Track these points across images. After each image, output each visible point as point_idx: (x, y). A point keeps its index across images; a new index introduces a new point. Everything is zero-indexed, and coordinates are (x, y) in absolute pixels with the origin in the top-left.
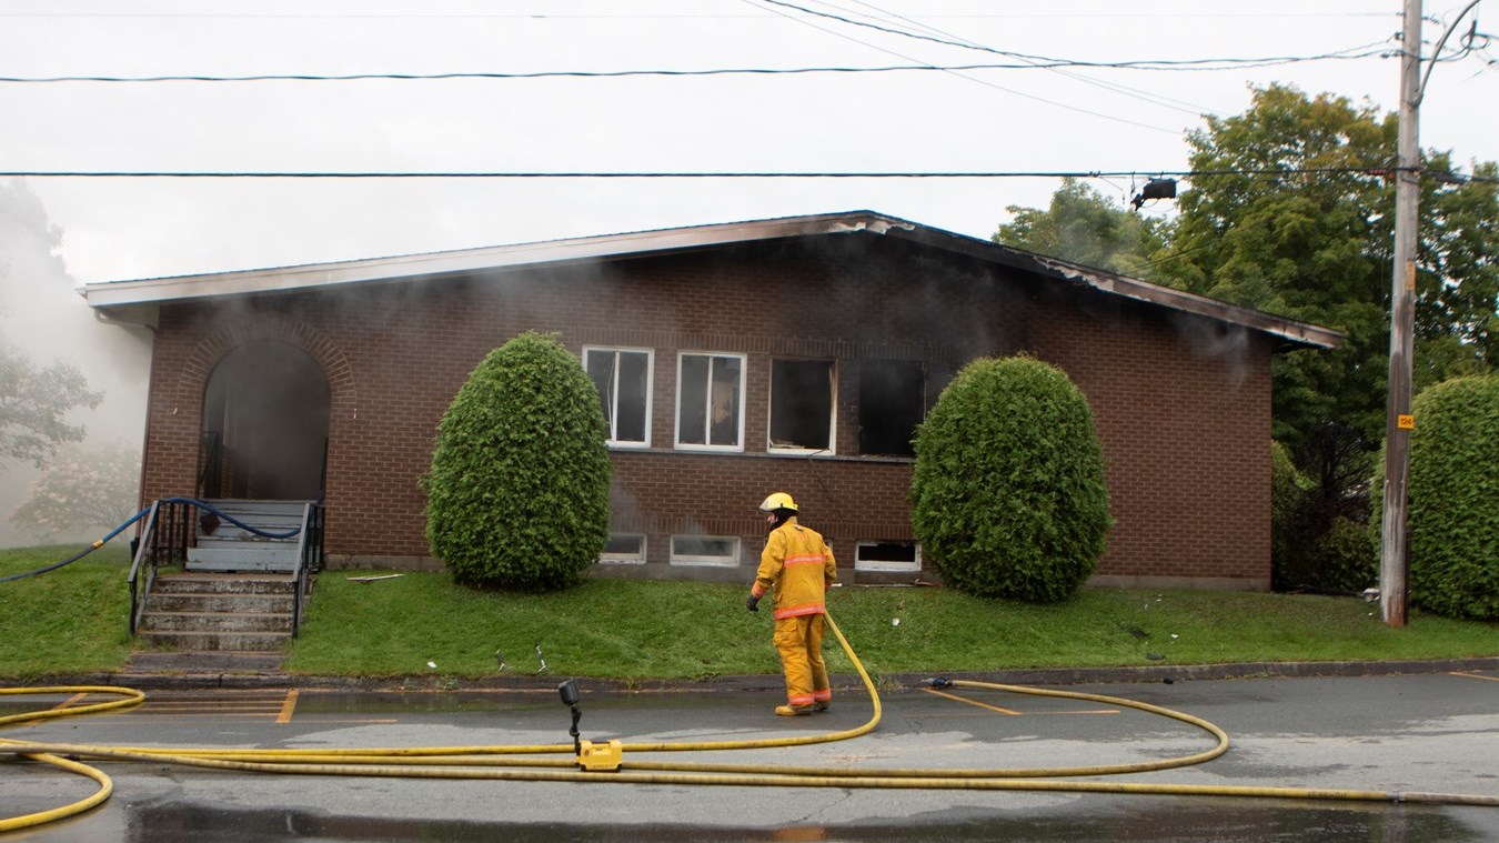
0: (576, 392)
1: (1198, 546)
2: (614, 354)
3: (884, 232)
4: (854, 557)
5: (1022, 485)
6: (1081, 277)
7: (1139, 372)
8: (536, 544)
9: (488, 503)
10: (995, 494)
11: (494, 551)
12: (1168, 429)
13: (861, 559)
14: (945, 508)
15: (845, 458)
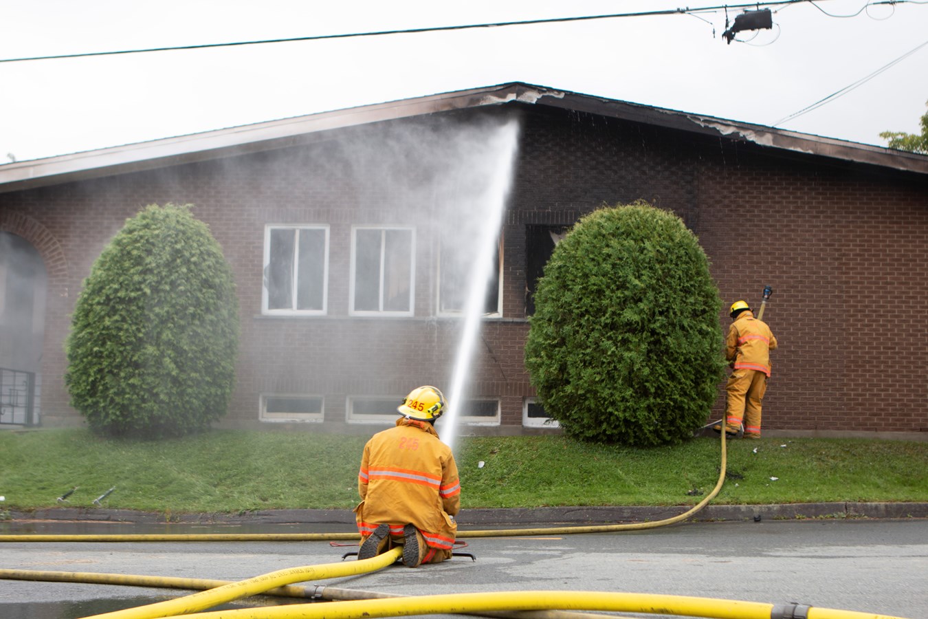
0: (187, 254)
1: (882, 400)
2: (293, 231)
3: (534, 102)
4: (521, 414)
5: (613, 326)
6: (738, 133)
7: (814, 226)
8: (142, 393)
9: (99, 355)
10: (588, 337)
11: (105, 401)
12: (847, 282)
13: (530, 416)
14: (543, 354)
15: (510, 319)
